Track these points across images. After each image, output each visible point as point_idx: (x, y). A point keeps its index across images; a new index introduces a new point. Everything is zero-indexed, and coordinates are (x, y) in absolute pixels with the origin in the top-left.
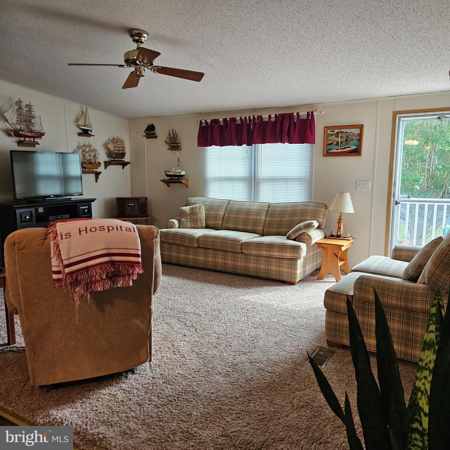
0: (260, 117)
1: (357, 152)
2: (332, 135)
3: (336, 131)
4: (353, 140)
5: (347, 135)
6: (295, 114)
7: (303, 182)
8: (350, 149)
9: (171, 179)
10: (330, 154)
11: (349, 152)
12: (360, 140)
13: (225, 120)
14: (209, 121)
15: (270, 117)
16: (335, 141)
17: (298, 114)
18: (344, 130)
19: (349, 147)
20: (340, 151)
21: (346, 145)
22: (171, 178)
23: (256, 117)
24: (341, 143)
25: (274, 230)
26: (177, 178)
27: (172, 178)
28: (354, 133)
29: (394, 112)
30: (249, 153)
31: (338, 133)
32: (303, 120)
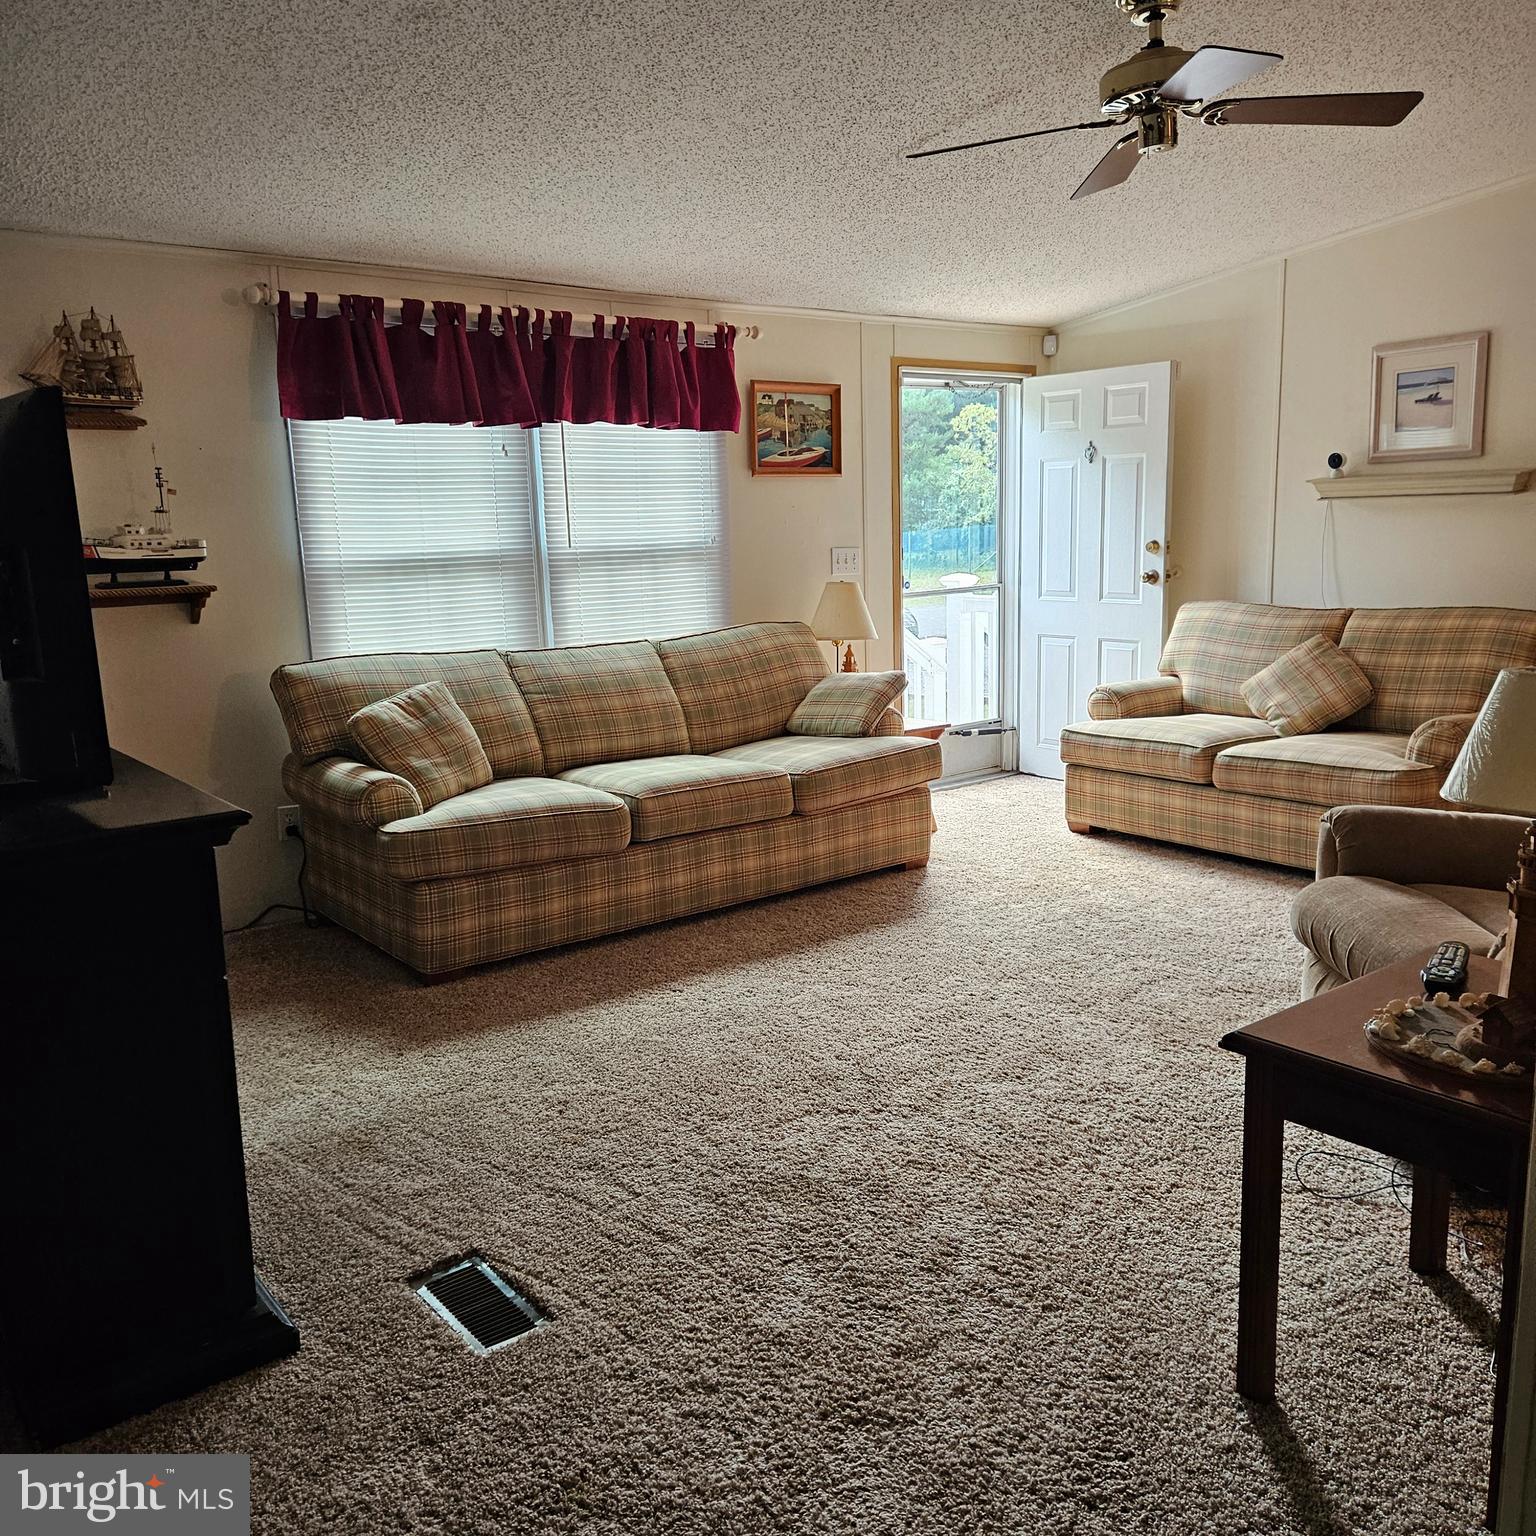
0: (562, 321)
1: (830, 462)
2: (767, 408)
3: (777, 398)
4: (817, 428)
5: (803, 411)
6: (682, 327)
7: (702, 560)
8: (813, 454)
9: (114, 584)
10: (769, 469)
11: (810, 465)
12: (835, 430)
13: (412, 308)
14: (329, 299)
15: (599, 323)
16: (776, 429)
17: (690, 325)
18: (796, 398)
19: (809, 450)
20: (788, 458)
21: (801, 443)
22: (114, 578)
23: (548, 315)
24: (792, 434)
25: (730, 729)
26: (160, 576)
27: (122, 578)
28: (817, 409)
29: (893, 359)
30: (512, 457)
31: (781, 403)
32: (703, 353)
